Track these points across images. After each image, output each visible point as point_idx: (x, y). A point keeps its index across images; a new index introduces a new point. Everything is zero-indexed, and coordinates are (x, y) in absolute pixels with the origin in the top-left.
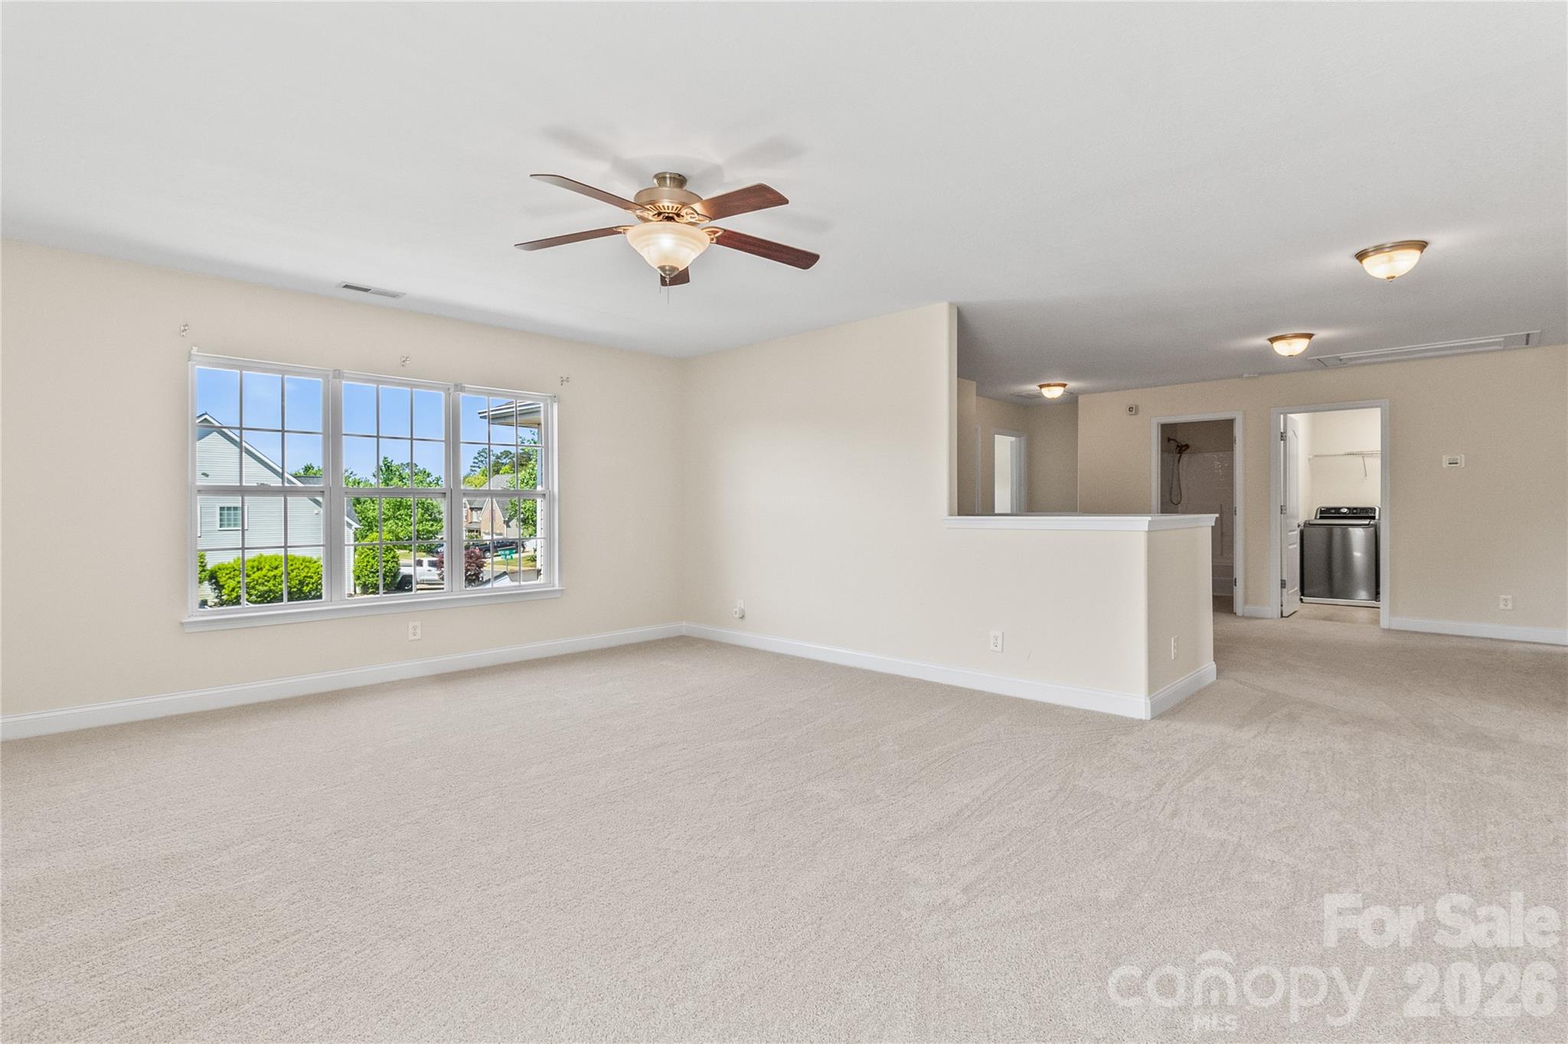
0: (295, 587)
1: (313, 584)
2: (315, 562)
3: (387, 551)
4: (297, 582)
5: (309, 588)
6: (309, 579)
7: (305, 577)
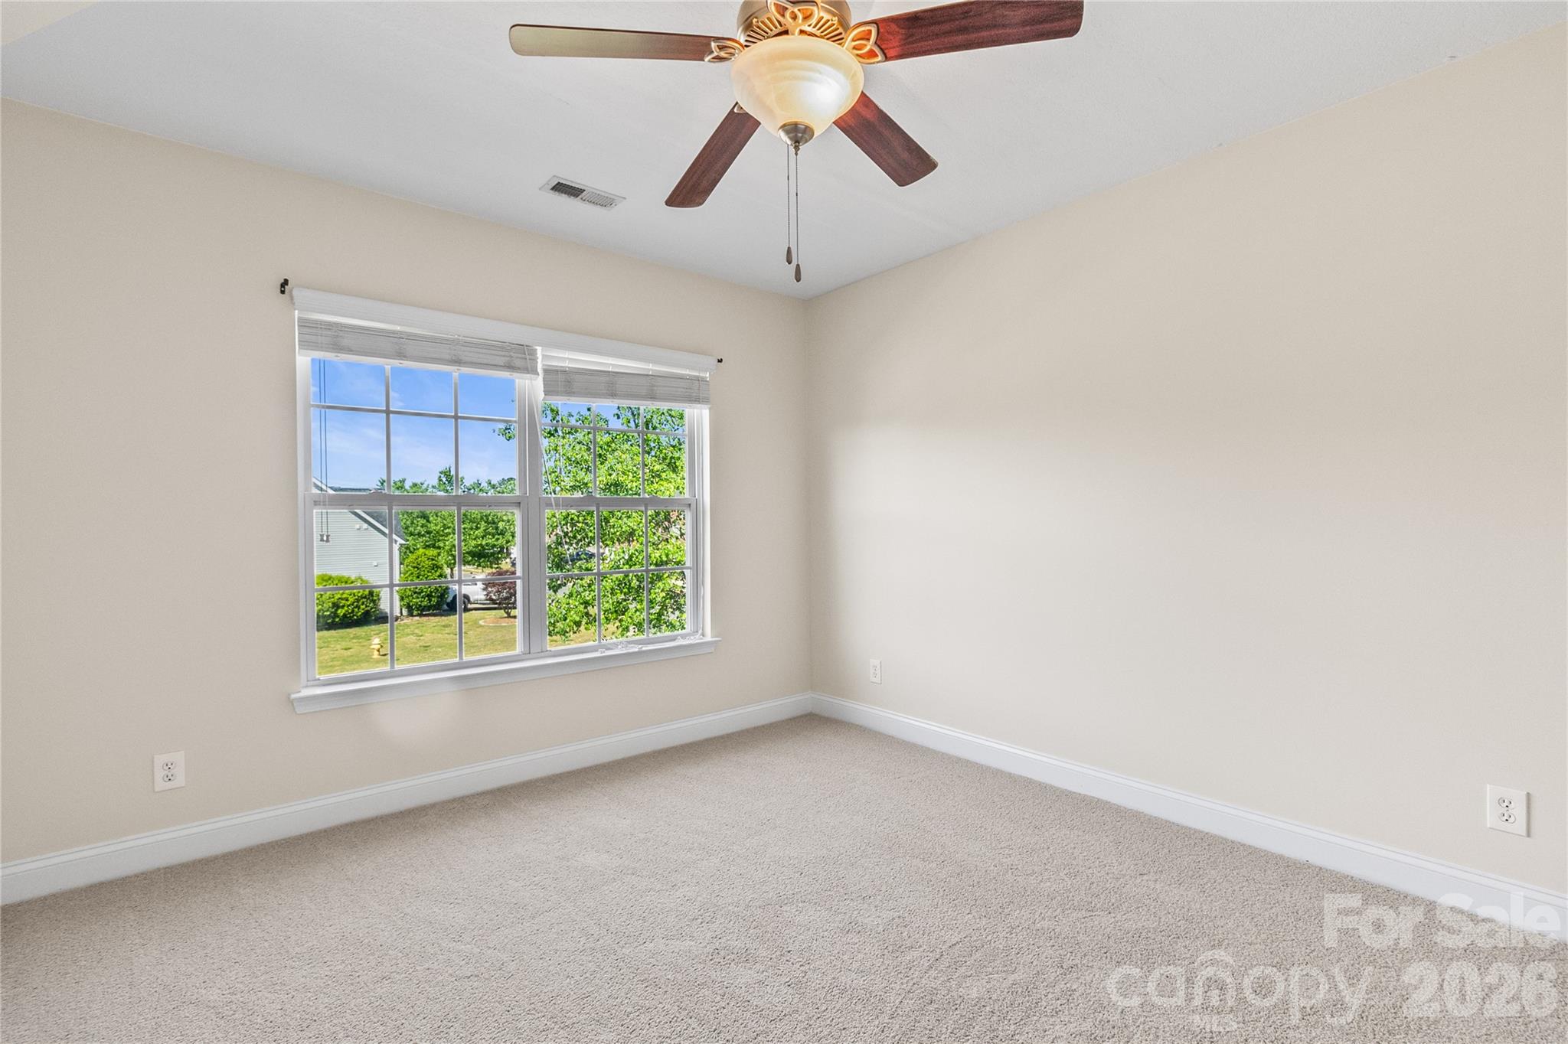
0: (328, 610)
1: (349, 606)
2: (352, 582)
3: (433, 569)
4: (330, 604)
5: (344, 611)
6: (343, 602)
7: (340, 598)
